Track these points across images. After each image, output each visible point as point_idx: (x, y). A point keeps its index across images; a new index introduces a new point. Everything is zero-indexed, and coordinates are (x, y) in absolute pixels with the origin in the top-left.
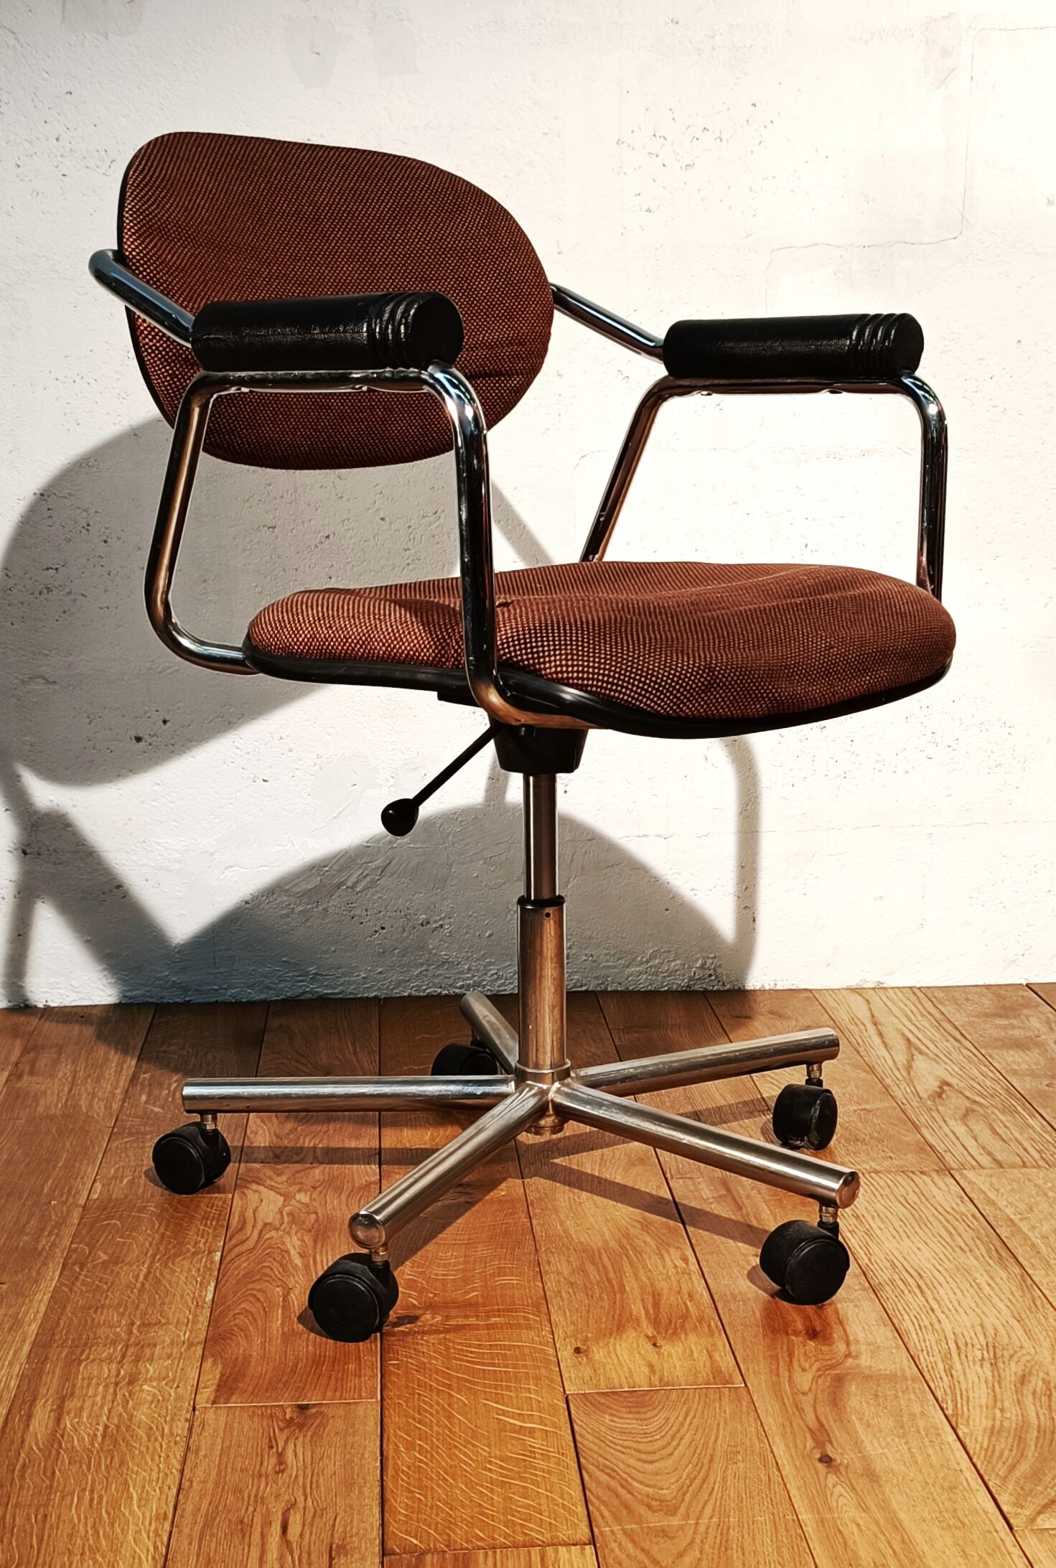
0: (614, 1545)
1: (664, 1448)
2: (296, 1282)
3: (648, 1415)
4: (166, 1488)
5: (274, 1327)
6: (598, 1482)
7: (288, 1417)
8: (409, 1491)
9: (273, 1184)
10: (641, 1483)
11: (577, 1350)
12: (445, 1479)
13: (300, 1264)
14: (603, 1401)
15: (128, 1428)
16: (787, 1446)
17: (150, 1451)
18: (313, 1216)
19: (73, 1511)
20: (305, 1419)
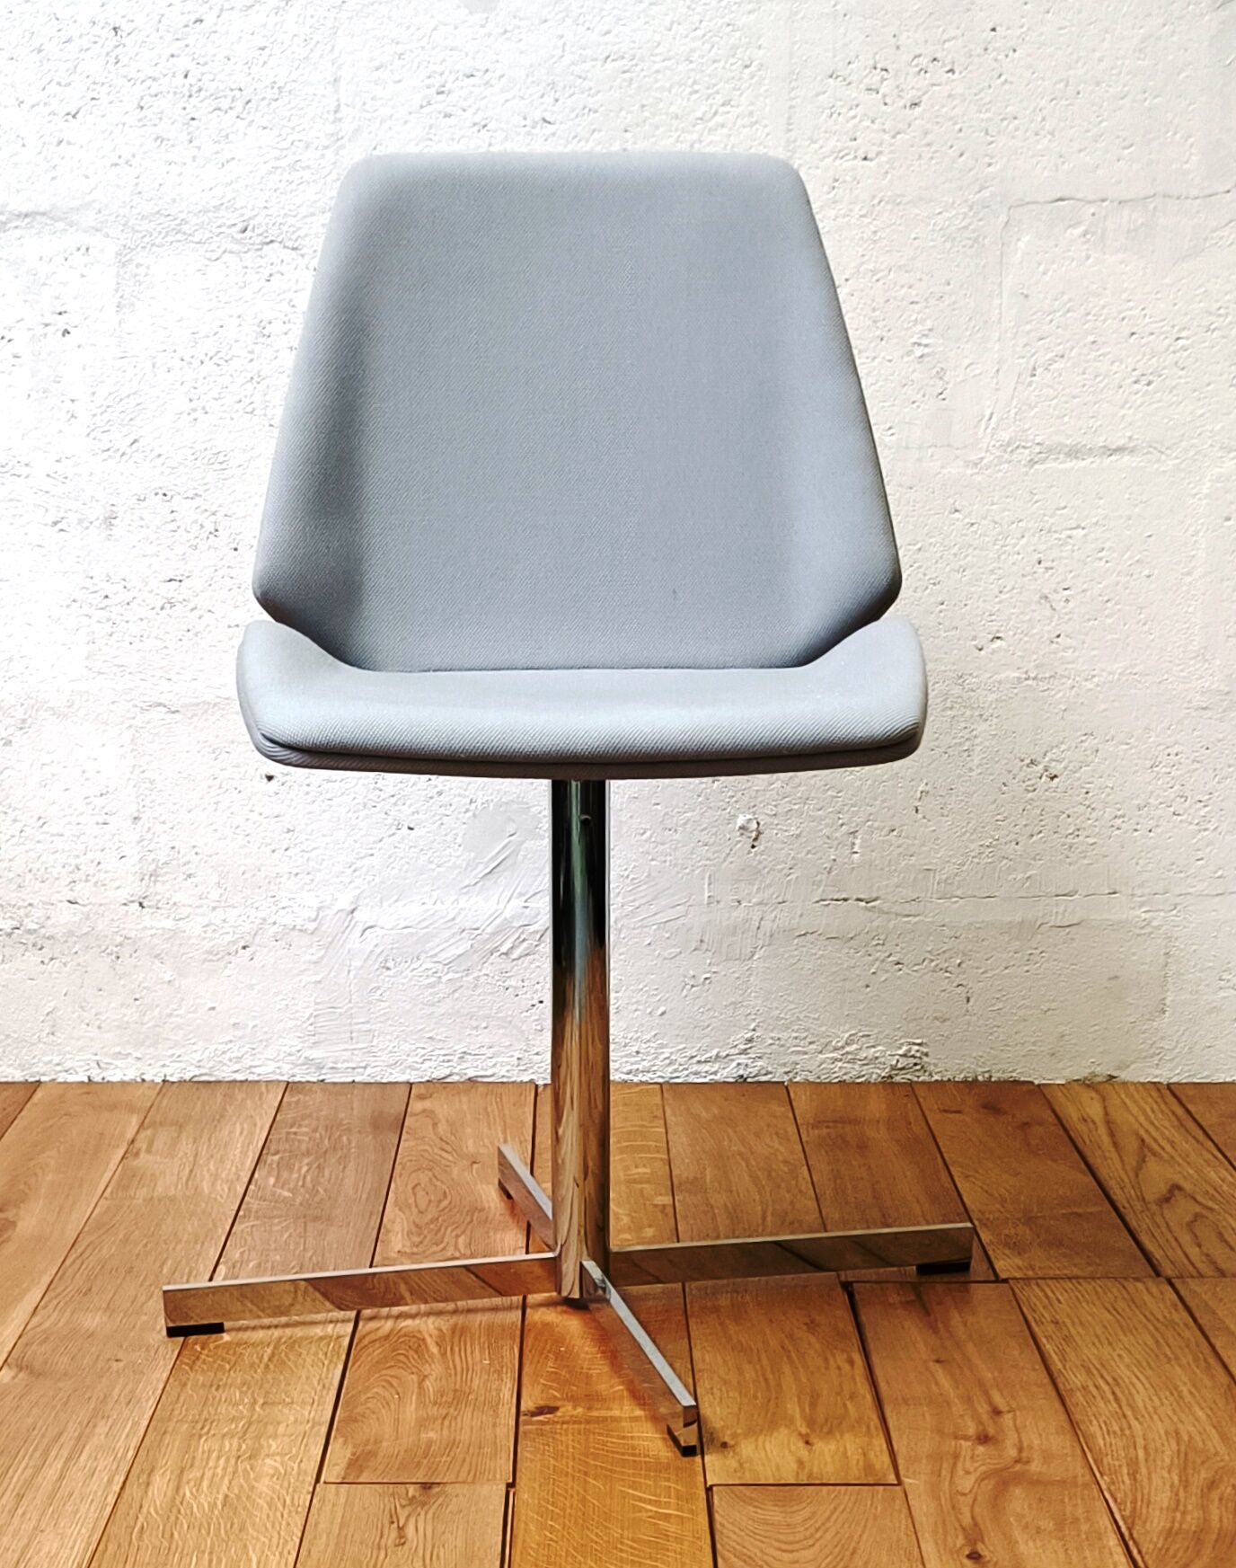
2: (432, 1369)
3: (793, 1508)
4: (285, 1552)
5: (408, 1412)
7: (411, 1494)
8: (537, 1566)
11: (724, 1445)
12: (574, 1556)
13: (436, 1353)
14: (748, 1493)
15: (248, 1498)
16: (935, 1541)
20: (429, 1497)
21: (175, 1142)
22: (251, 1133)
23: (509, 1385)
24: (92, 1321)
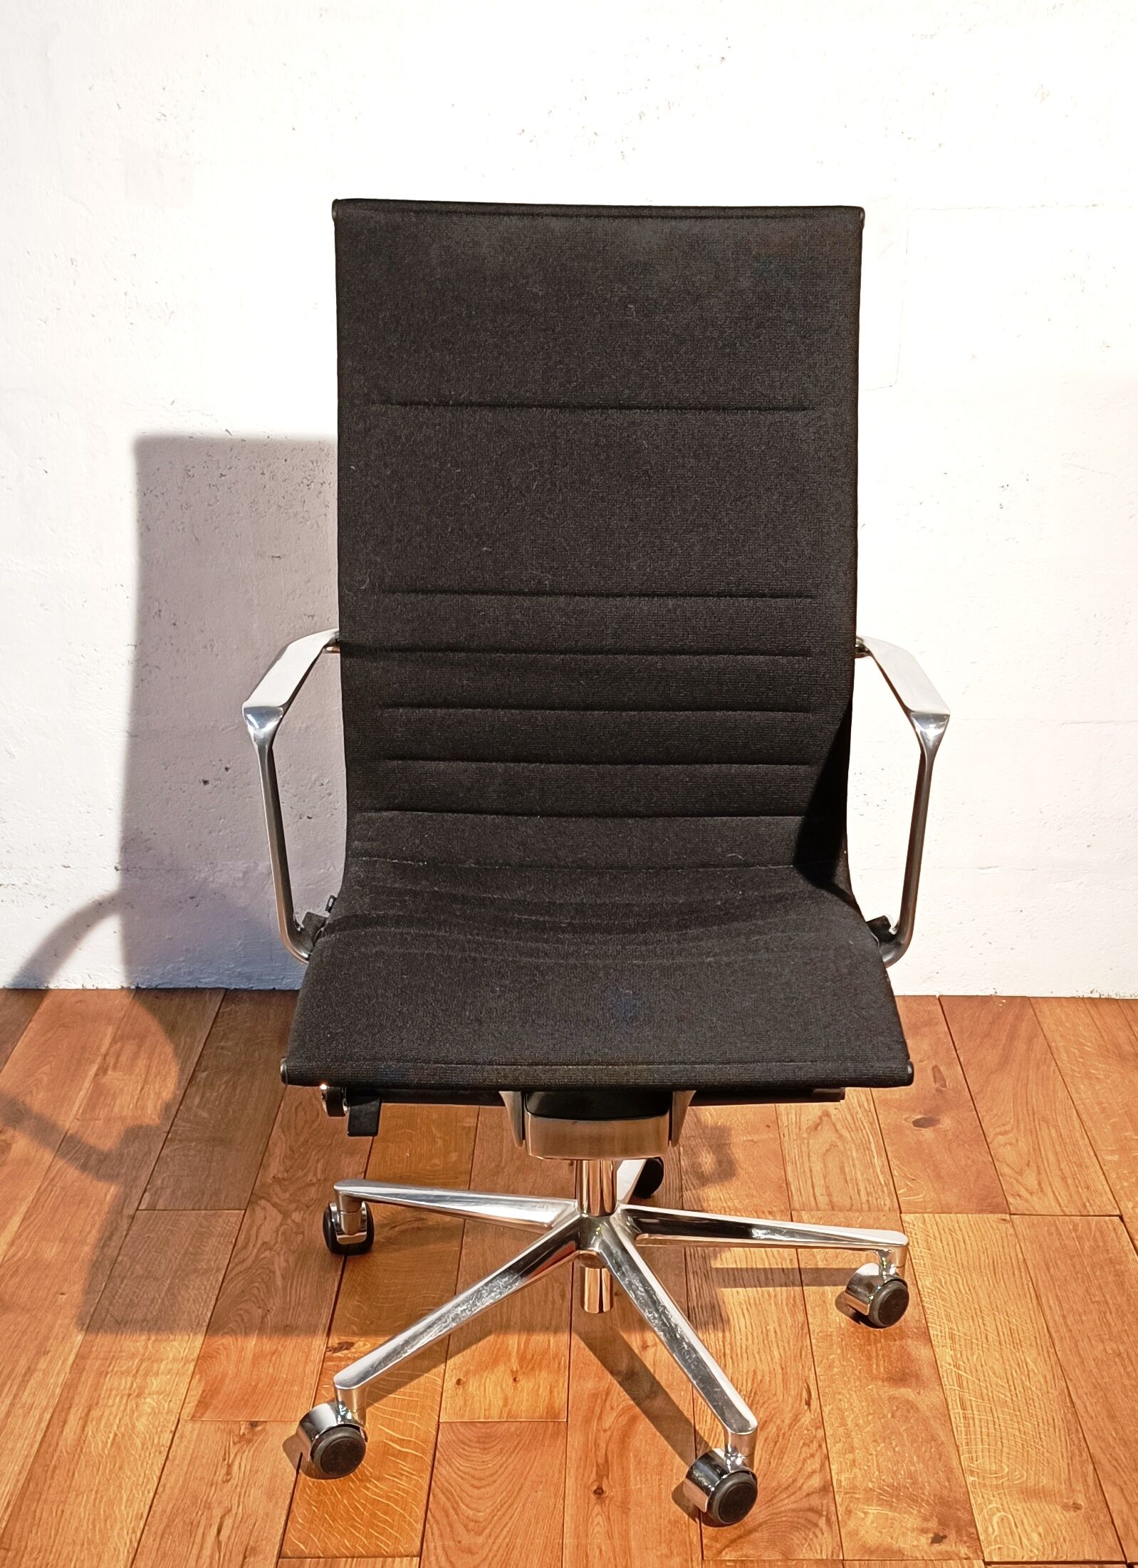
0: (433, 1558)
1: (492, 1475)
2: (274, 1304)
3: (490, 1445)
4: (146, 1492)
5: (249, 1348)
6: (438, 1503)
7: (242, 1432)
8: (310, 1504)
9: (277, 1200)
10: (467, 1506)
11: (459, 1382)
12: (336, 1495)
13: (280, 1286)
14: (462, 1430)
15: (131, 1436)
16: (576, 1478)
17: (142, 1459)
18: (300, 1237)
19: (82, 1509)
20: (253, 1435)
21: (135, 1056)
22: (191, 1048)
23: (324, 1321)
24: (51, 1251)
